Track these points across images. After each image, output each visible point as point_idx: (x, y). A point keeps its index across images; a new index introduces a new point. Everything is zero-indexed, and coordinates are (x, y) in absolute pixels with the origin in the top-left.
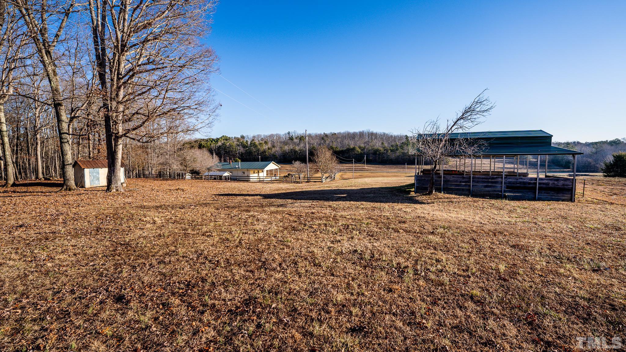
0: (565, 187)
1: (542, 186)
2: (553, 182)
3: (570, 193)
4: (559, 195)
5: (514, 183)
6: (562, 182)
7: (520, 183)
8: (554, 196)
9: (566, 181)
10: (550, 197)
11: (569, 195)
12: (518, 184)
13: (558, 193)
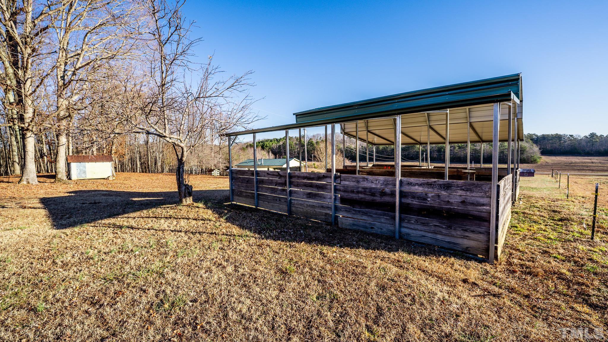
0: (470, 208)
1: (409, 201)
2: (436, 191)
3: (483, 230)
4: (453, 233)
5: (352, 192)
6: (460, 192)
7: (365, 191)
8: (441, 233)
9: (471, 191)
10: (430, 235)
11: (482, 237)
12: (361, 192)
13: (449, 227)
